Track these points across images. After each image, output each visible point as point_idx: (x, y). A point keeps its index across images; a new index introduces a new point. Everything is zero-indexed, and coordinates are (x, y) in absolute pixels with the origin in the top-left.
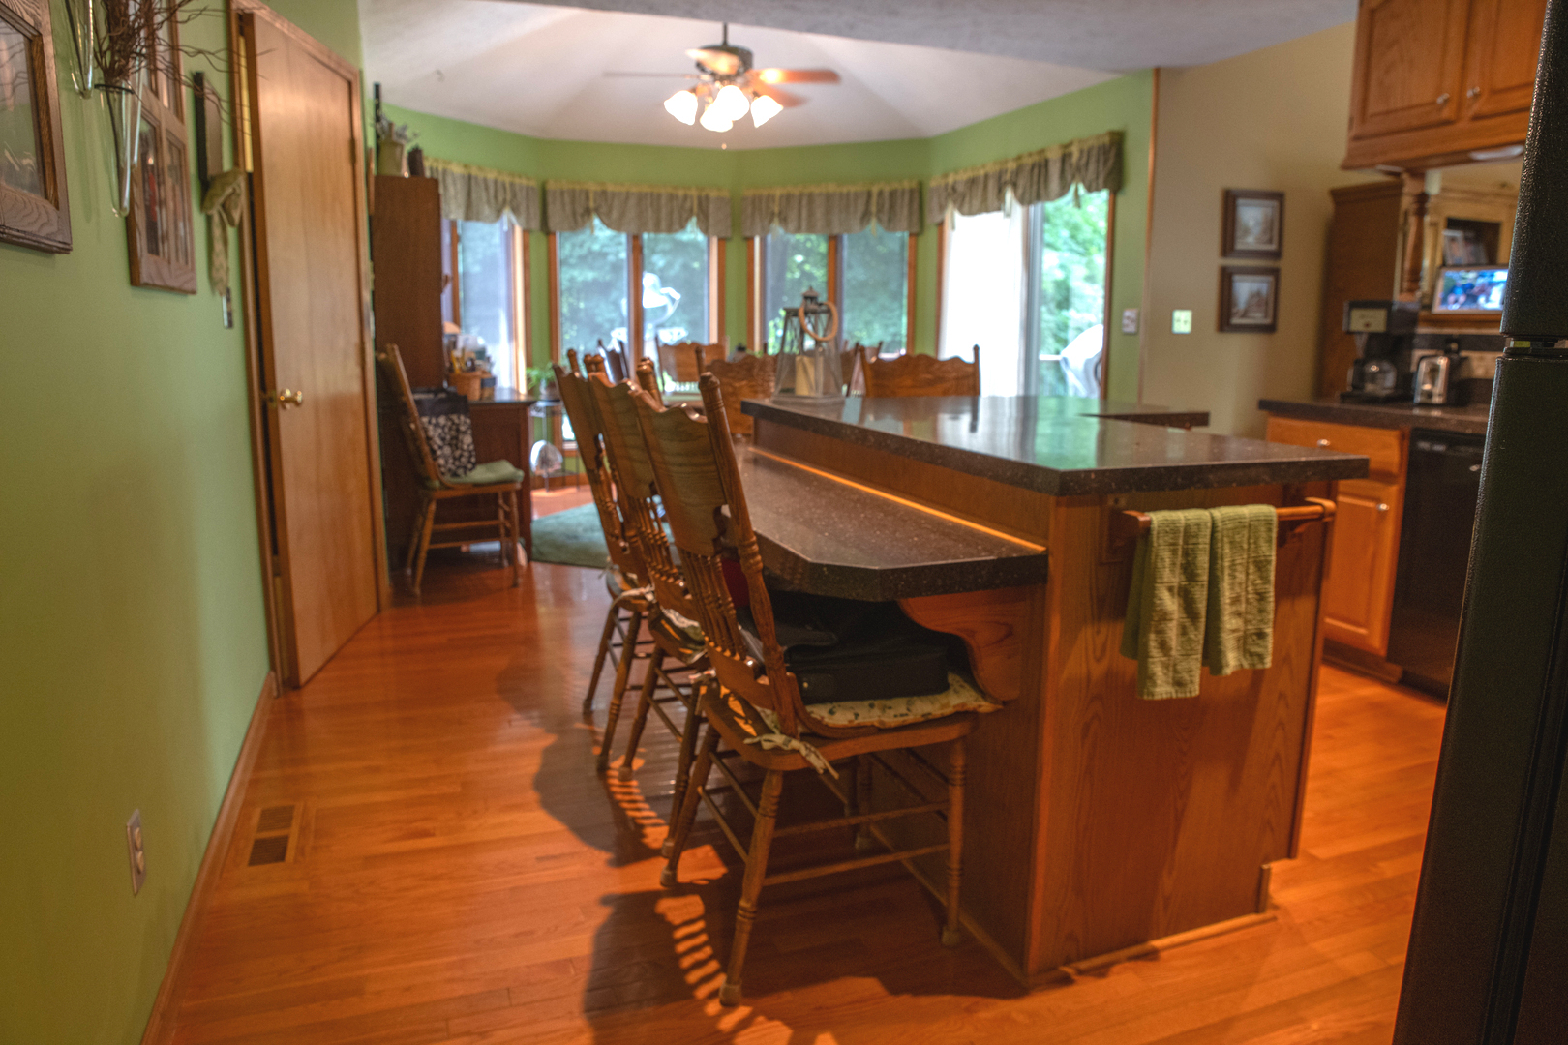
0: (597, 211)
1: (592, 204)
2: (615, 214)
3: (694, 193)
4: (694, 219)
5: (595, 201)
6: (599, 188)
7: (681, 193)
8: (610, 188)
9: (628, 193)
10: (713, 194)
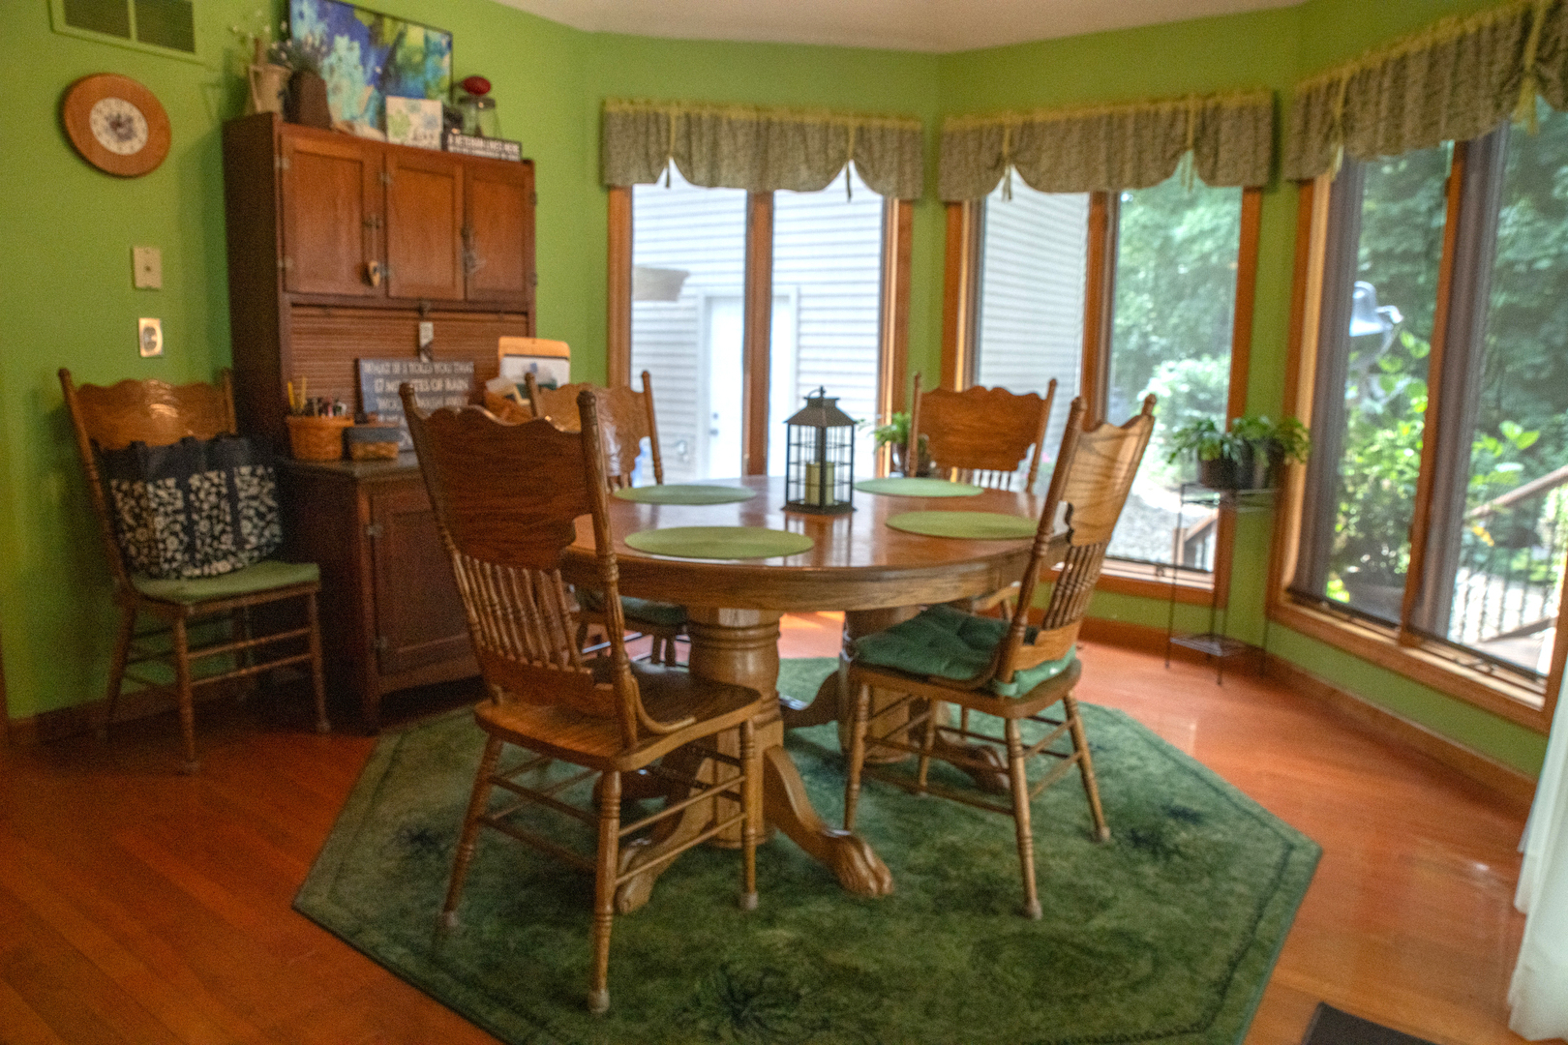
0: (1015, 158)
1: (1006, 149)
2: (1045, 162)
3: (1193, 105)
4: (1189, 157)
5: (1011, 143)
6: (1019, 120)
7: (1166, 108)
8: (1039, 117)
9: (1068, 120)
10: (1231, 103)
